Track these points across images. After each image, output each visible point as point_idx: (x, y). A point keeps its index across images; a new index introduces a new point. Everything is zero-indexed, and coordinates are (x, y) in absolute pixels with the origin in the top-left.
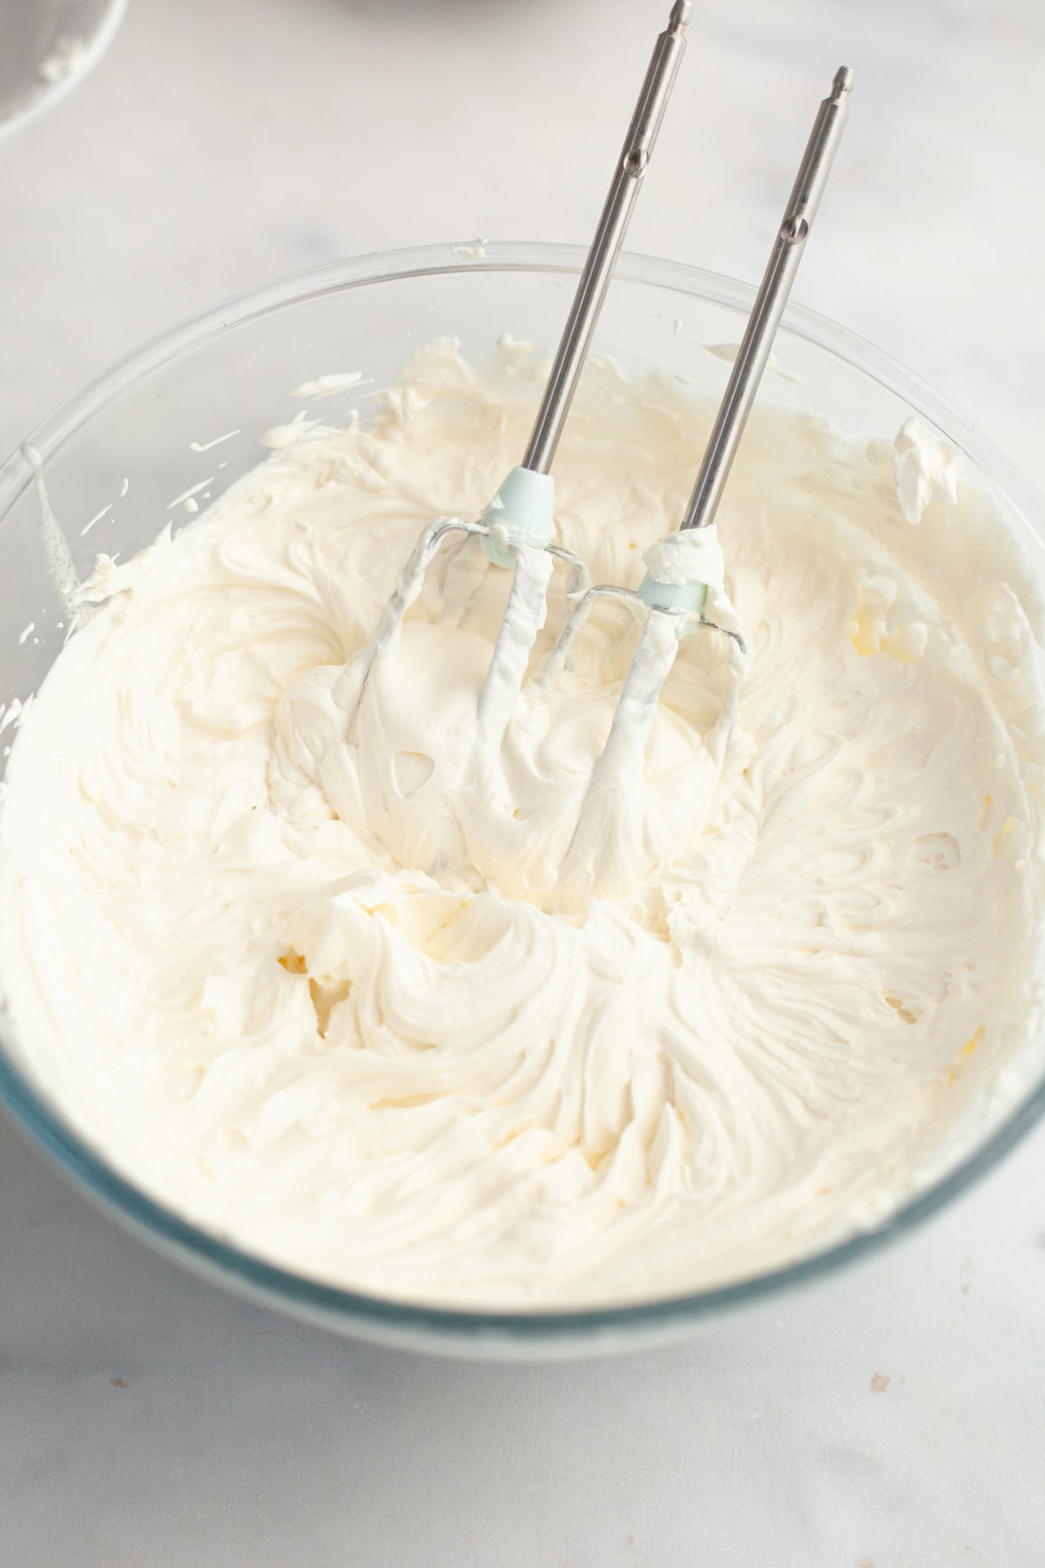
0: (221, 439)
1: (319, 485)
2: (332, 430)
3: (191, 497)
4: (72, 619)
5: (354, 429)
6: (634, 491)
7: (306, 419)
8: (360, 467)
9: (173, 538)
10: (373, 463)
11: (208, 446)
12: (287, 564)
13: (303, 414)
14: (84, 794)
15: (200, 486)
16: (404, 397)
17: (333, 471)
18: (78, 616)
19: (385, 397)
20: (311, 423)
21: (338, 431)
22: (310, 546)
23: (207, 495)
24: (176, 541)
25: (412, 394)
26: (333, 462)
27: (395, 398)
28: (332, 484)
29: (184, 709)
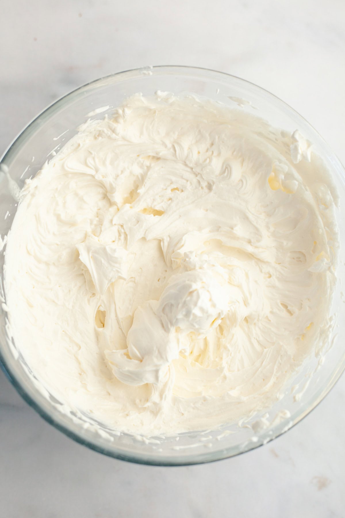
0: (63, 134)
1: (95, 138)
2: (99, 121)
3: (54, 151)
4: (19, 201)
5: (106, 120)
6: (200, 131)
7: (90, 120)
8: (109, 133)
9: (48, 163)
10: (114, 131)
11: (59, 137)
12: (86, 164)
13: (90, 119)
14: (28, 253)
15: (56, 148)
16: (123, 111)
17: (100, 134)
18: (21, 200)
19: (117, 111)
20: (92, 121)
21: (100, 121)
22: (94, 158)
23: (59, 148)
24: (49, 164)
25: (126, 110)
26: (100, 131)
27: (120, 111)
28: (100, 138)
29: (58, 217)
